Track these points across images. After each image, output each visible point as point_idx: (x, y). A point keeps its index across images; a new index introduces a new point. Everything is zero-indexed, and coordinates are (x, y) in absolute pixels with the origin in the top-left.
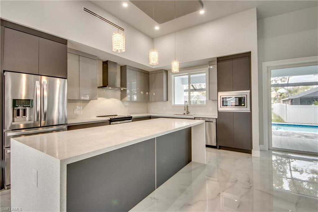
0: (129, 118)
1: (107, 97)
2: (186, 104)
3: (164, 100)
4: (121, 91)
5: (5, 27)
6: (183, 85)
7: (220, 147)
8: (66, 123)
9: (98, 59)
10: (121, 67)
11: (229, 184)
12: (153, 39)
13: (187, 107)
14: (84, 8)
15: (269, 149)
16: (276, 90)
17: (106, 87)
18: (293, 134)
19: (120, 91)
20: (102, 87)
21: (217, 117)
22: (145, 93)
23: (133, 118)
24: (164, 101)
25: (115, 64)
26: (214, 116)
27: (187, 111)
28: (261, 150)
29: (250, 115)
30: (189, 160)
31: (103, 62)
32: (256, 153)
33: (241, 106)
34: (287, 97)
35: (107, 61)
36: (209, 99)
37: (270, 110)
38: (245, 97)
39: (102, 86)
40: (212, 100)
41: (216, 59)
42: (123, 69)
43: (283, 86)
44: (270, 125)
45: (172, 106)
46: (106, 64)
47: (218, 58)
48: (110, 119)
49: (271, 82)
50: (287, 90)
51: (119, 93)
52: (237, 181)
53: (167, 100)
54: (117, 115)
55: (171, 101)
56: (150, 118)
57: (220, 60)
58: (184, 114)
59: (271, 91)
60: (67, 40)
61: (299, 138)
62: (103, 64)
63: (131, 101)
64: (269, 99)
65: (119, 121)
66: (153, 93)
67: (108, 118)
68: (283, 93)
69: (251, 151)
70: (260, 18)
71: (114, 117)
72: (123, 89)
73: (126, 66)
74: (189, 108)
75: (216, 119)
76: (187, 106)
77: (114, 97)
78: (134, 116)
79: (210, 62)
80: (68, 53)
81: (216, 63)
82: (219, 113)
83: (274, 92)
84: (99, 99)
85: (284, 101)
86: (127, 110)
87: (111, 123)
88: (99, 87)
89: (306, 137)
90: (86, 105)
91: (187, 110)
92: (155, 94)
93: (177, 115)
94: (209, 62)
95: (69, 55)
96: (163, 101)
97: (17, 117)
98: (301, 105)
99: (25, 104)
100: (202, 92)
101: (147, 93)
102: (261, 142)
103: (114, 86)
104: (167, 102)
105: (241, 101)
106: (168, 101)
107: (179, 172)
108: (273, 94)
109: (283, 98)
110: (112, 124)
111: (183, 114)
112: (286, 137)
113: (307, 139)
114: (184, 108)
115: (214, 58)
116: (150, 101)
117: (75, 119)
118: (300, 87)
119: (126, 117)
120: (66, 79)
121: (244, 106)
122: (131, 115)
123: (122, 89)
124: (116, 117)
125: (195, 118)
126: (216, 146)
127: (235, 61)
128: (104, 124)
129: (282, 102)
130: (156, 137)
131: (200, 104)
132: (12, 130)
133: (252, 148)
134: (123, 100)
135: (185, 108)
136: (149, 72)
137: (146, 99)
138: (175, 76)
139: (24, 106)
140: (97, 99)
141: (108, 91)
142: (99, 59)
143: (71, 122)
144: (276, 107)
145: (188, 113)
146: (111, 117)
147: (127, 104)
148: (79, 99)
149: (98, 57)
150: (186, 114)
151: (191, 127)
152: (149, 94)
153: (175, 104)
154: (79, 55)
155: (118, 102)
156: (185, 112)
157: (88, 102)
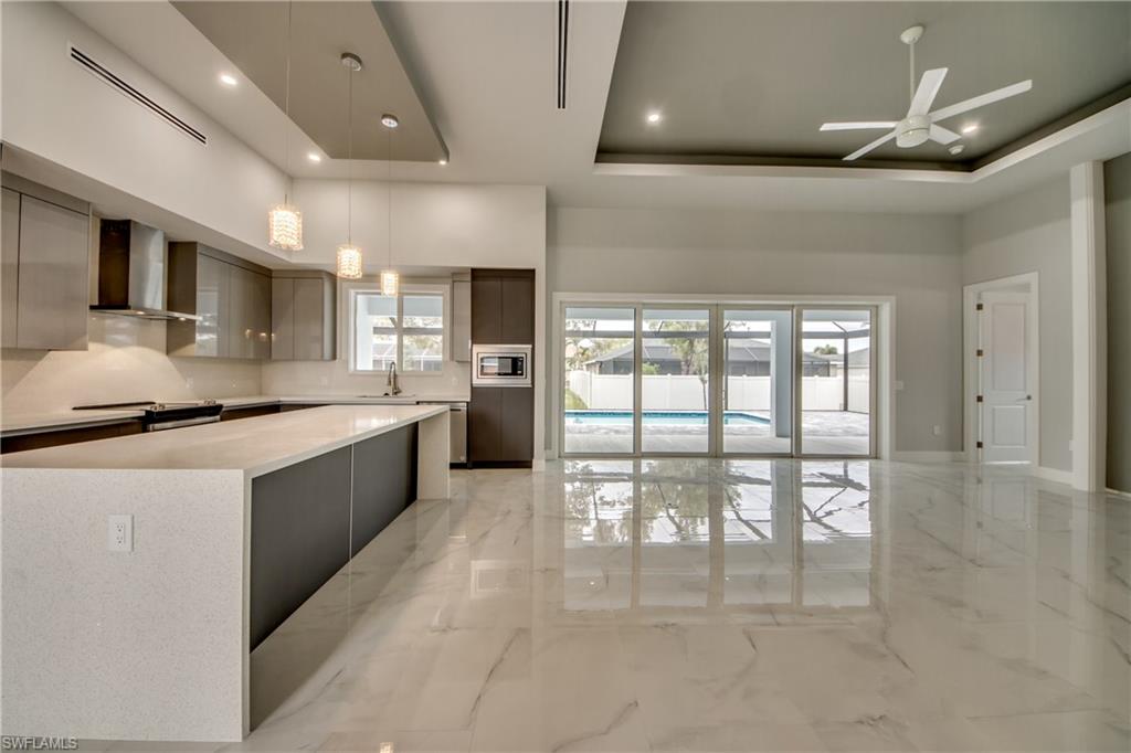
0: (212, 411)
2: (392, 369)
3: (325, 358)
4: (170, 324)
6: (371, 317)
7: (473, 463)
9: (93, 214)
10: (172, 245)
11: (497, 519)
12: (292, 180)
13: (395, 376)
14: (73, 49)
15: (559, 457)
16: (576, 343)
18: (599, 428)
19: (164, 322)
20: (96, 308)
21: (469, 400)
22: (255, 335)
23: (223, 409)
24: (326, 360)
26: (463, 397)
27: (395, 387)
28: (547, 460)
29: (530, 392)
31: (103, 220)
32: (539, 464)
33: (517, 374)
34: (594, 357)
35: (126, 223)
36: (452, 358)
37: (562, 382)
38: (522, 357)
39: (97, 303)
40: (458, 362)
41: (470, 272)
42: (181, 254)
43: (586, 335)
44: (562, 415)
45: (351, 375)
46: (117, 231)
47: (473, 270)
48: (143, 414)
49: (565, 324)
50: (595, 342)
51: (159, 331)
52: (509, 512)
53: (334, 357)
55: (347, 362)
56: (274, 408)
57: (477, 274)
58: (386, 394)
59: (565, 346)
61: (606, 436)
62: (104, 230)
64: (562, 359)
67: (138, 412)
68: (587, 349)
69: (531, 462)
70: (552, 207)
73: (192, 245)
74: (400, 380)
75: (467, 404)
76: (395, 374)
77: (142, 343)
78: (228, 402)
79: (454, 275)
81: (469, 280)
82: (474, 390)
83: (572, 345)
85: (588, 365)
86: (188, 386)
87: (150, 426)
88: (91, 308)
89: (617, 432)
90: (32, 368)
91: (395, 385)
93: (364, 396)
94: (453, 273)
96: (322, 358)
98: (615, 373)
101: (264, 334)
102: (548, 446)
104: (332, 363)
105: (516, 366)
106: (337, 361)
108: (570, 351)
109: (587, 359)
110: (154, 430)
111: (381, 394)
112: (586, 435)
113: (617, 436)
114: (387, 380)
115: (466, 268)
116: (273, 357)
118: (616, 339)
119: (200, 405)
121: (522, 374)
122: (218, 402)
125: (418, 402)
126: (466, 462)
128: (122, 430)
129: (585, 367)
130: (352, 442)
131: (410, 369)
133: (532, 457)
134: (177, 353)
135: (390, 379)
136: (270, 270)
138: (357, 293)
140: (85, 348)
141: (116, 321)
144: (576, 378)
145: (396, 393)
146: (147, 408)
148: (13, 346)
149: (94, 206)
150: (392, 395)
151: (417, 423)
152: (269, 338)
153: (359, 368)
154: (21, 194)
155: (159, 359)
156: (390, 390)
157: (40, 358)
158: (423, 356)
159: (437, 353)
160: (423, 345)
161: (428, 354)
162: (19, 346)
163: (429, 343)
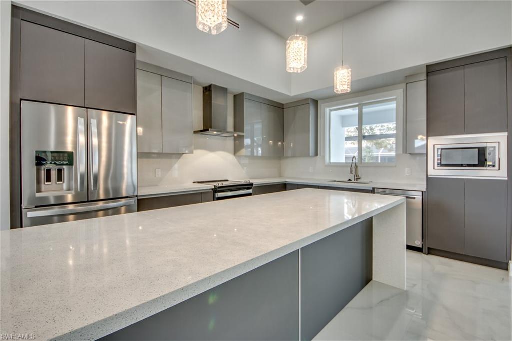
0: (249, 186)
1: (211, 149)
2: (355, 161)
3: (311, 155)
4: (235, 139)
5: (22, 20)
6: (344, 128)
7: (429, 249)
8: (136, 194)
10: (235, 97)
17: (208, 130)
19: (233, 138)
20: (202, 131)
21: (424, 190)
22: (276, 143)
23: (254, 186)
24: (311, 157)
25: (224, 91)
27: (356, 175)
30: (368, 279)
31: (203, 88)
35: (211, 86)
38: (495, 148)
39: (202, 129)
41: (425, 70)
42: (239, 99)
45: (326, 166)
46: (208, 91)
47: (428, 67)
48: (213, 188)
51: (230, 143)
53: (316, 154)
54: (228, 181)
55: (324, 157)
57: (432, 70)
58: (350, 180)
60: (135, 45)
62: (204, 93)
63: (253, 157)
65: (231, 191)
66: (291, 143)
67: (211, 186)
71: (220, 184)
72: (238, 135)
73: (242, 94)
74: (359, 169)
75: (423, 192)
76: (356, 166)
77: (224, 149)
78: (256, 182)
80: (138, 70)
81: (424, 77)
84: (197, 152)
86: (244, 172)
87: (216, 194)
88: (195, 132)
91: (356, 173)
92: (294, 145)
93: (335, 181)
94: (406, 77)
95: (139, 73)
97: (46, 183)
99: (58, 161)
100: (375, 141)
101: (280, 143)
103: (223, 130)
104: (316, 158)
106: (318, 157)
107: (347, 307)
111: (346, 180)
114: (349, 169)
116: (285, 156)
117: (157, 186)
119: (243, 183)
120: (134, 115)
121: (493, 166)
122: (252, 181)
123: (236, 135)
124: (225, 184)
125: (374, 189)
126: (421, 247)
127: (469, 71)
128: (203, 196)
132: (37, 207)
134: (238, 154)
135: (352, 169)
136: (283, 105)
137: (278, 154)
138: (331, 111)
139: (57, 163)
140: (192, 153)
141: (212, 138)
142: (196, 83)
143: (145, 192)
145: (357, 180)
146: (216, 184)
147: (246, 161)
148: (161, 152)
149: (194, 79)
150: (353, 181)
151: (372, 218)
152: (283, 145)
153: (332, 161)
154: (161, 76)
155: (230, 157)
156: (352, 177)
157: (179, 158)
158: (381, 153)
159: (390, 151)
160: (379, 146)
161: (383, 152)
162: (164, 152)
163: (384, 145)
